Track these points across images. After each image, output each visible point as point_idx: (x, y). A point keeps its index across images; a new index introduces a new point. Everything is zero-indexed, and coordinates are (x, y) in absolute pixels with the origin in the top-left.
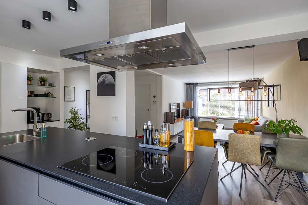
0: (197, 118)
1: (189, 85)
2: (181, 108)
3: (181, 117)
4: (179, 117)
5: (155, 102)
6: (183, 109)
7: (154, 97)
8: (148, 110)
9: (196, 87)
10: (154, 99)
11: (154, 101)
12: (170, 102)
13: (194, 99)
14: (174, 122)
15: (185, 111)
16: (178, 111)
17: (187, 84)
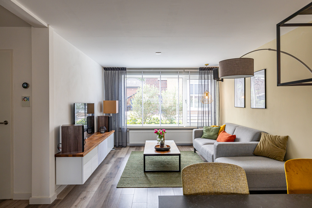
0: (125, 130)
1: (110, 71)
2: (97, 113)
3: (95, 131)
4: (93, 132)
5: (28, 99)
6: (99, 115)
7: (26, 86)
8: (6, 123)
9: (123, 76)
10: (25, 93)
11: (26, 99)
12: (72, 102)
13: (120, 97)
14: (83, 151)
15: (103, 118)
16: (90, 120)
17: (106, 69)
